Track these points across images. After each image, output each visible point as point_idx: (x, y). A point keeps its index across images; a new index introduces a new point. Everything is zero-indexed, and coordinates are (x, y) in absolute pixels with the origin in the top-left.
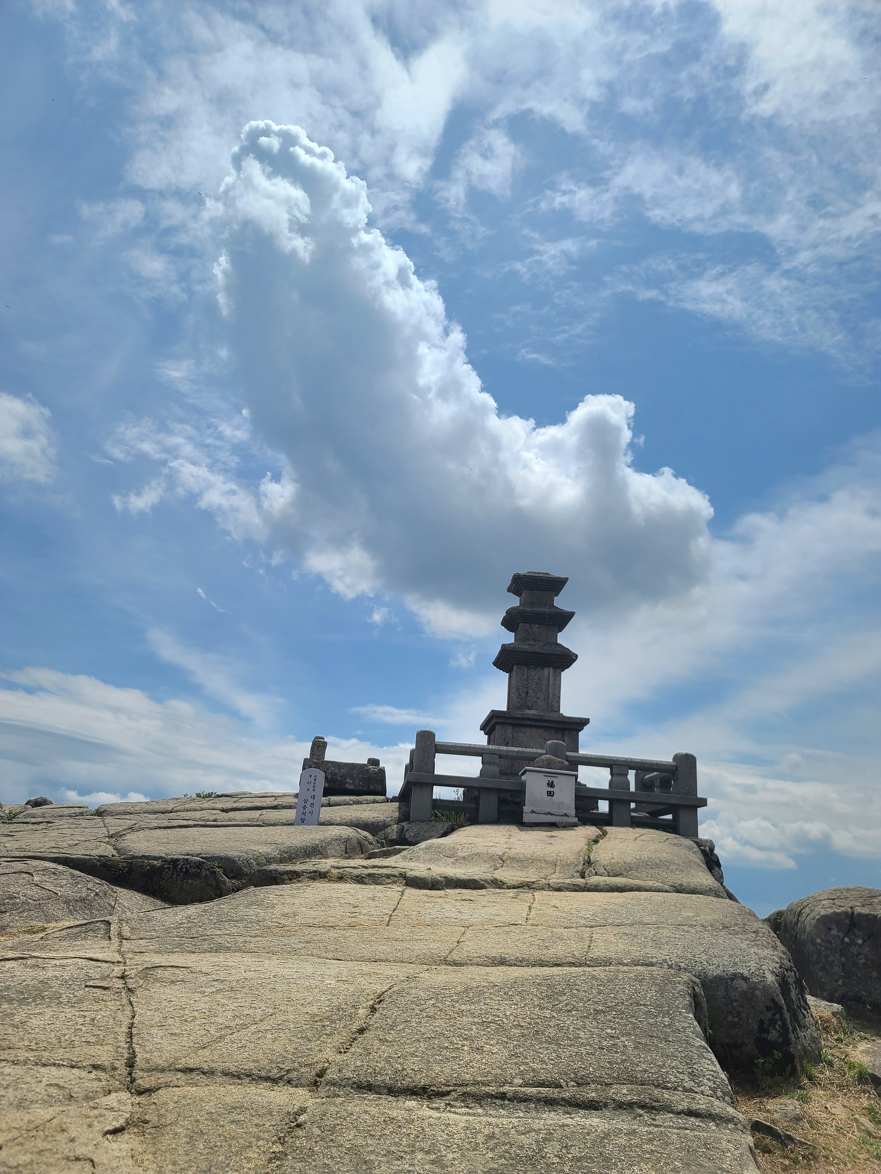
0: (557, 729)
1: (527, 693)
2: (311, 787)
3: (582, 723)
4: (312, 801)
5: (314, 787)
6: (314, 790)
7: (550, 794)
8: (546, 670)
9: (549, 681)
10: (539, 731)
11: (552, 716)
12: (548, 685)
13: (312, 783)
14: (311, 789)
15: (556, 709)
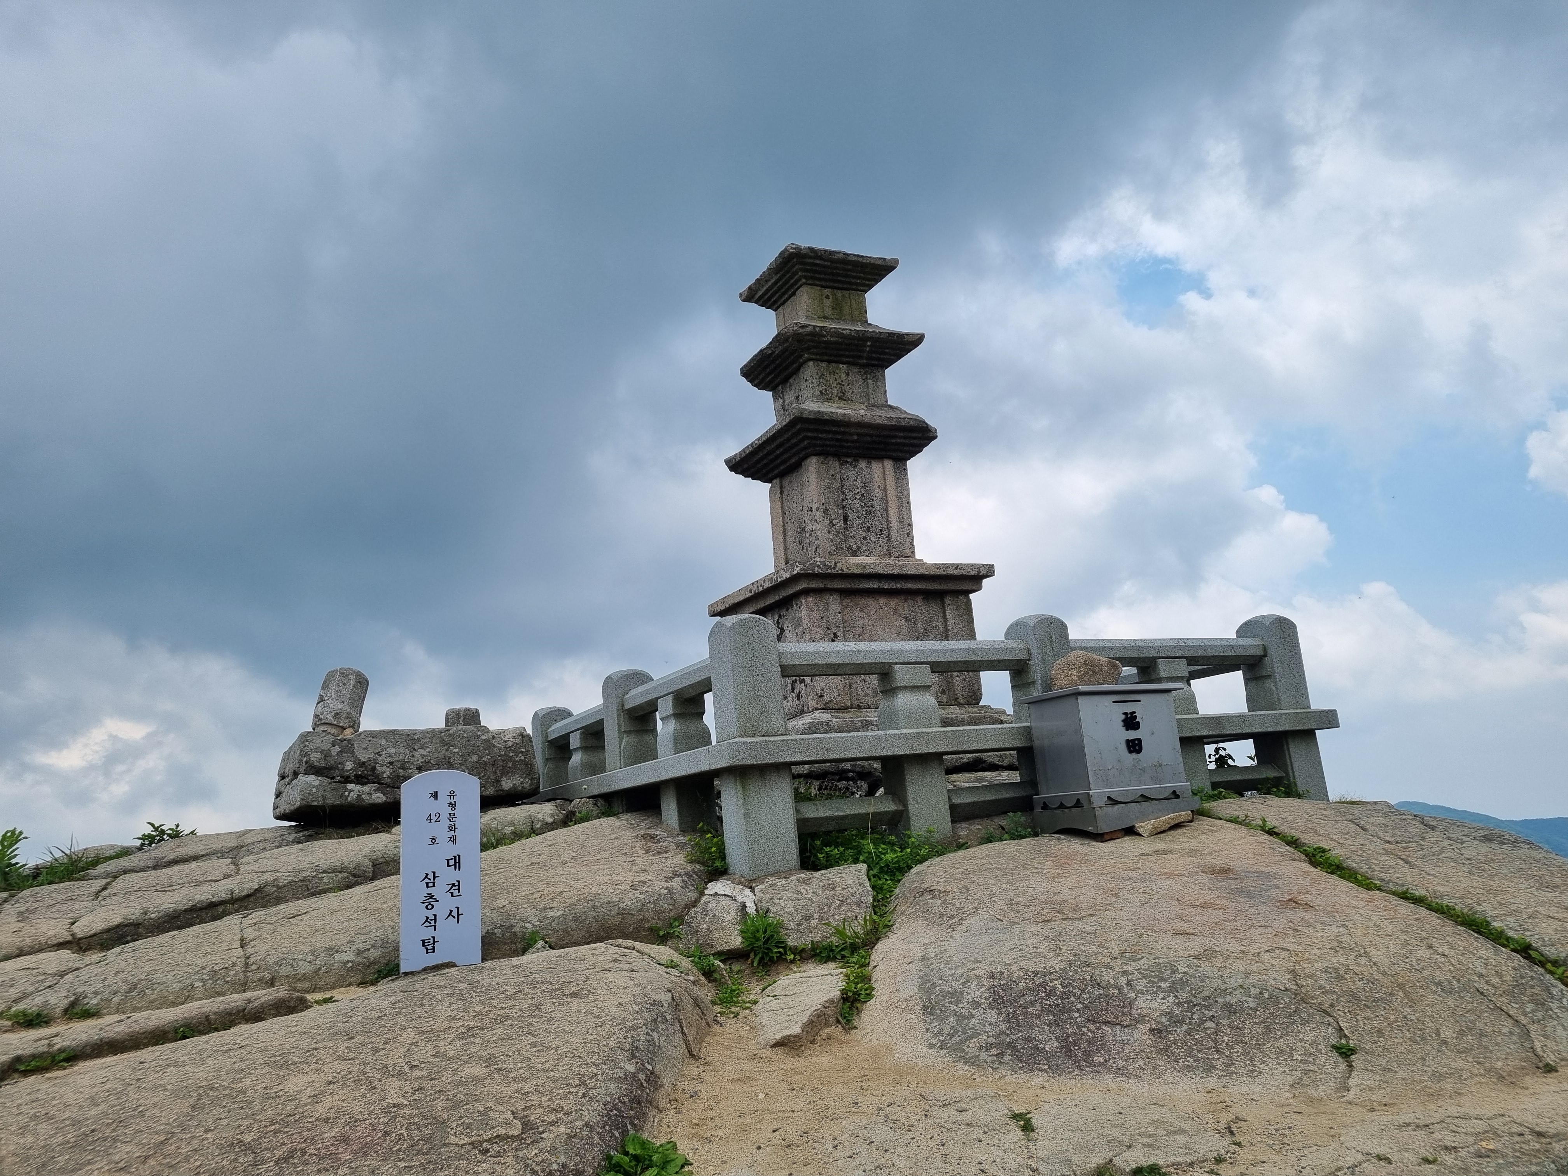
0: (929, 596)
1: (846, 519)
2: (441, 830)
4: (452, 875)
5: (452, 828)
6: (454, 840)
7: (1134, 746)
8: (876, 467)
9: (885, 490)
10: (893, 602)
11: (905, 566)
12: (885, 499)
13: (444, 818)
14: (443, 834)
15: (908, 552)
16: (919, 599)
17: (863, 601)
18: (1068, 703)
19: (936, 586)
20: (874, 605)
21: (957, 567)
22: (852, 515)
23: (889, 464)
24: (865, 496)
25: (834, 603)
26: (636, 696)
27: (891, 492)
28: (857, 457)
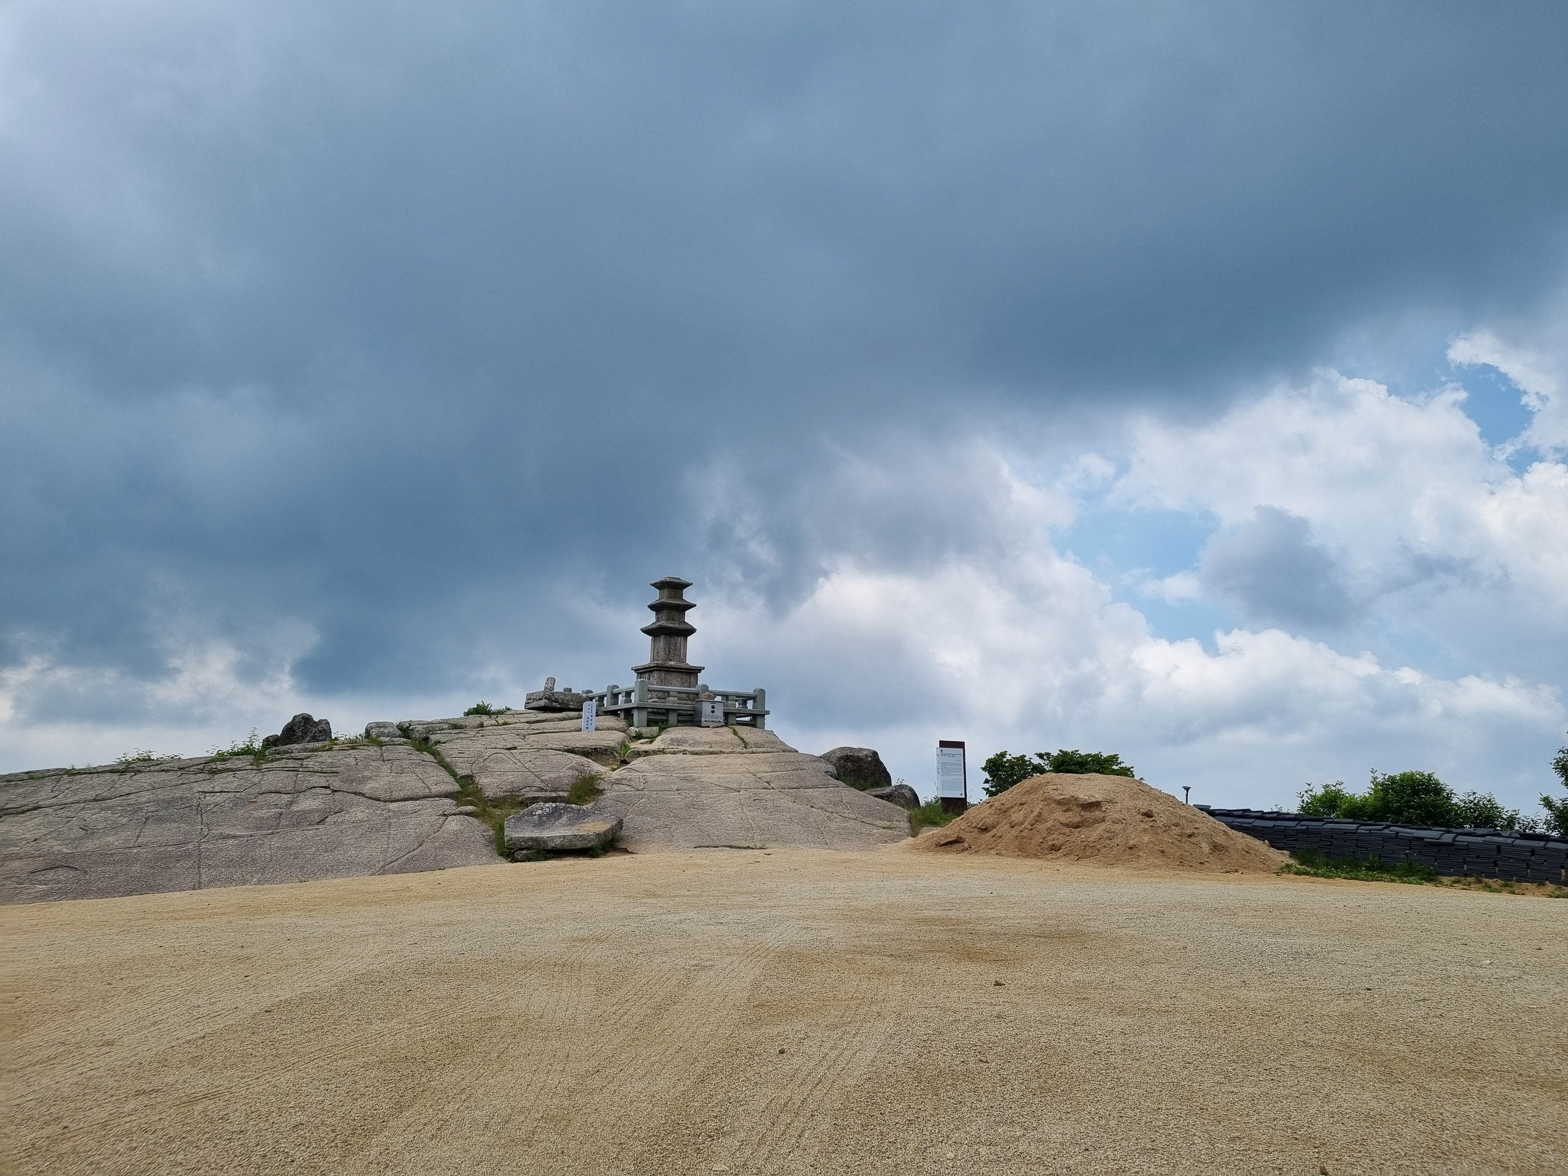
0: (687, 673)
1: (669, 651)
2: (590, 711)
3: (699, 670)
4: (591, 718)
7: (713, 712)
8: (679, 638)
9: (680, 645)
10: (676, 675)
11: (683, 665)
12: (680, 647)
15: (684, 661)
16: (685, 674)
17: (670, 673)
18: (700, 703)
19: (689, 671)
20: (673, 675)
21: (695, 667)
22: (671, 651)
23: (683, 638)
24: (675, 646)
25: (663, 674)
26: (616, 691)
27: (682, 645)
28: (675, 636)
